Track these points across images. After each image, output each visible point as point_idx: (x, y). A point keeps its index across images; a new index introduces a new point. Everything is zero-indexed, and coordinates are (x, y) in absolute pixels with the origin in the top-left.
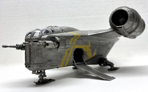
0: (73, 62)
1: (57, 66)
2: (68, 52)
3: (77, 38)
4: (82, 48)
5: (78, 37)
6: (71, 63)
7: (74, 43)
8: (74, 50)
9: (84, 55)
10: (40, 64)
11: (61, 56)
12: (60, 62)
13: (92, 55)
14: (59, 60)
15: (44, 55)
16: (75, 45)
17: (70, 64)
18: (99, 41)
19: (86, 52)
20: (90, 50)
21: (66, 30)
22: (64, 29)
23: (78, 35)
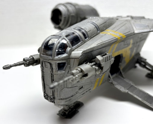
0: (109, 76)
4: (122, 54)
10: (70, 99)
20: (130, 52)
21: (103, 27)
22: (99, 26)
23: (122, 37)
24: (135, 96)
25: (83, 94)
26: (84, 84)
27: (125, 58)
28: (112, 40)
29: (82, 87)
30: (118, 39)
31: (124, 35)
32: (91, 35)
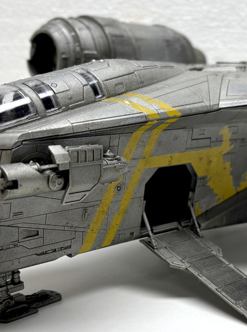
0: (143, 225)
1: (69, 251)
2: (119, 188)
3: (164, 126)
4: (190, 164)
5: (168, 121)
7: (150, 148)
9: (194, 191)
11: (85, 210)
12: (79, 234)
13: (237, 185)
14: (76, 224)
15: (5, 216)
16: (152, 155)
17: (128, 235)
19: (204, 178)
20: (228, 164)
21: (116, 85)
22: (101, 82)
23: (166, 113)
24: (203, 279)
25: (38, 253)
26: (42, 227)
27: (208, 179)
28: (128, 118)
29: (38, 234)
30: (150, 118)
31: (175, 109)
32: (68, 101)
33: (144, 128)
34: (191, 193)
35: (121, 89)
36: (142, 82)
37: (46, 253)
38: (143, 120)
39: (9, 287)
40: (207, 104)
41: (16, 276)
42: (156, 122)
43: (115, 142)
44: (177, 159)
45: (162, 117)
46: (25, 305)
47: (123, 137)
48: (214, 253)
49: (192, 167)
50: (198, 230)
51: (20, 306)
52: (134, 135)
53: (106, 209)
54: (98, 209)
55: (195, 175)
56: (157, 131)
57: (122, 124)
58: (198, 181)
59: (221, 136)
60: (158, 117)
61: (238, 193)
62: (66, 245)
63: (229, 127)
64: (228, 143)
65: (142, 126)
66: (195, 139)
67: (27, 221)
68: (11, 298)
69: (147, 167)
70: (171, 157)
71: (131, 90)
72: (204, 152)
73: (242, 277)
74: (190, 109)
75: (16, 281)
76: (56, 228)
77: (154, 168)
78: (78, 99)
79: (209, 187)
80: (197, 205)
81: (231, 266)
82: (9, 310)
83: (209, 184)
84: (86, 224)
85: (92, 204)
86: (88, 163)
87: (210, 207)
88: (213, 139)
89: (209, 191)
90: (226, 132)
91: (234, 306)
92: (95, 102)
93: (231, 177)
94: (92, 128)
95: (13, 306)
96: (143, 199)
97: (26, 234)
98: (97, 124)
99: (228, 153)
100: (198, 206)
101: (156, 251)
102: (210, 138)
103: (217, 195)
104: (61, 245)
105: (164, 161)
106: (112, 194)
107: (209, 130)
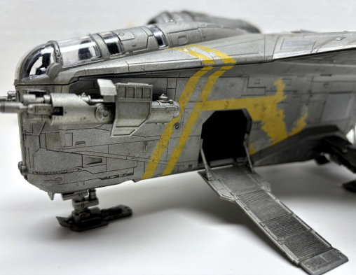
1: (133, 177)
2: (177, 126)
3: (219, 73)
4: (246, 109)
5: (224, 68)
6: (188, 164)
7: (207, 92)
8: (205, 120)
9: (249, 133)
10: (57, 176)
11: (146, 143)
13: (289, 130)
14: (137, 155)
15: (68, 144)
16: (209, 99)
17: (187, 167)
18: (330, 75)
19: (259, 123)
20: (281, 112)
21: (179, 37)
22: (166, 34)
23: (221, 60)
24: (249, 212)
25: (102, 177)
26: (105, 155)
27: (263, 123)
28: (183, 63)
29: (101, 162)
30: (206, 64)
31: (230, 57)
32: (131, 48)
33: (200, 73)
34: (246, 135)
35: (183, 40)
36: (205, 37)
37: (109, 178)
38: (199, 65)
39: (85, 202)
40: (262, 55)
41: (92, 194)
42: (212, 68)
43: (172, 85)
44: (233, 104)
45: (218, 63)
46: (98, 218)
47: (180, 81)
48: (263, 188)
49: (247, 112)
50: (251, 166)
51: (94, 218)
52: (191, 79)
53: (165, 144)
54: (158, 143)
55: (251, 119)
56: (214, 78)
57: (177, 67)
58: (253, 125)
59: (275, 87)
60: (214, 63)
61: (289, 138)
62: (129, 172)
63: (283, 79)
64: (282, 93)
65: (197, 71)
66: (250, 88)
67: (90, 149)
68: (88, 211)
69: (205, 109)
70: (228, 102)
71: (193, 43)
72: (259, 100)
73: (287, 213)
74: (246, 58)
75: (93, 197)
76: (119, 157)
77: (211, 111)
78: (142, 46)
79: (263, 131)
80: (251, 146)
81: (278, 201)
82: (83, 221)
83: (264, 128)
84: (147, 156)
85: (151, 139)
86: (135, 100)
87: (264, 148)
88: (268, 89)
89: (264, 135)
90: (280, 84)
91: (276, 242)
92: (157, 50)
93: (283, 124)
94: (147, 69)
95: (88, 218)
96: (200, 137)
97: (90, 161)
98: (153, 66)
99: (282, 102)
100: (253, 146)
101: (210, 182)
102: (265, 88)
103: (270, 138)
104: (124, 172)
105: (220, 105)
106: (171, 131)
107: (264, 80)
